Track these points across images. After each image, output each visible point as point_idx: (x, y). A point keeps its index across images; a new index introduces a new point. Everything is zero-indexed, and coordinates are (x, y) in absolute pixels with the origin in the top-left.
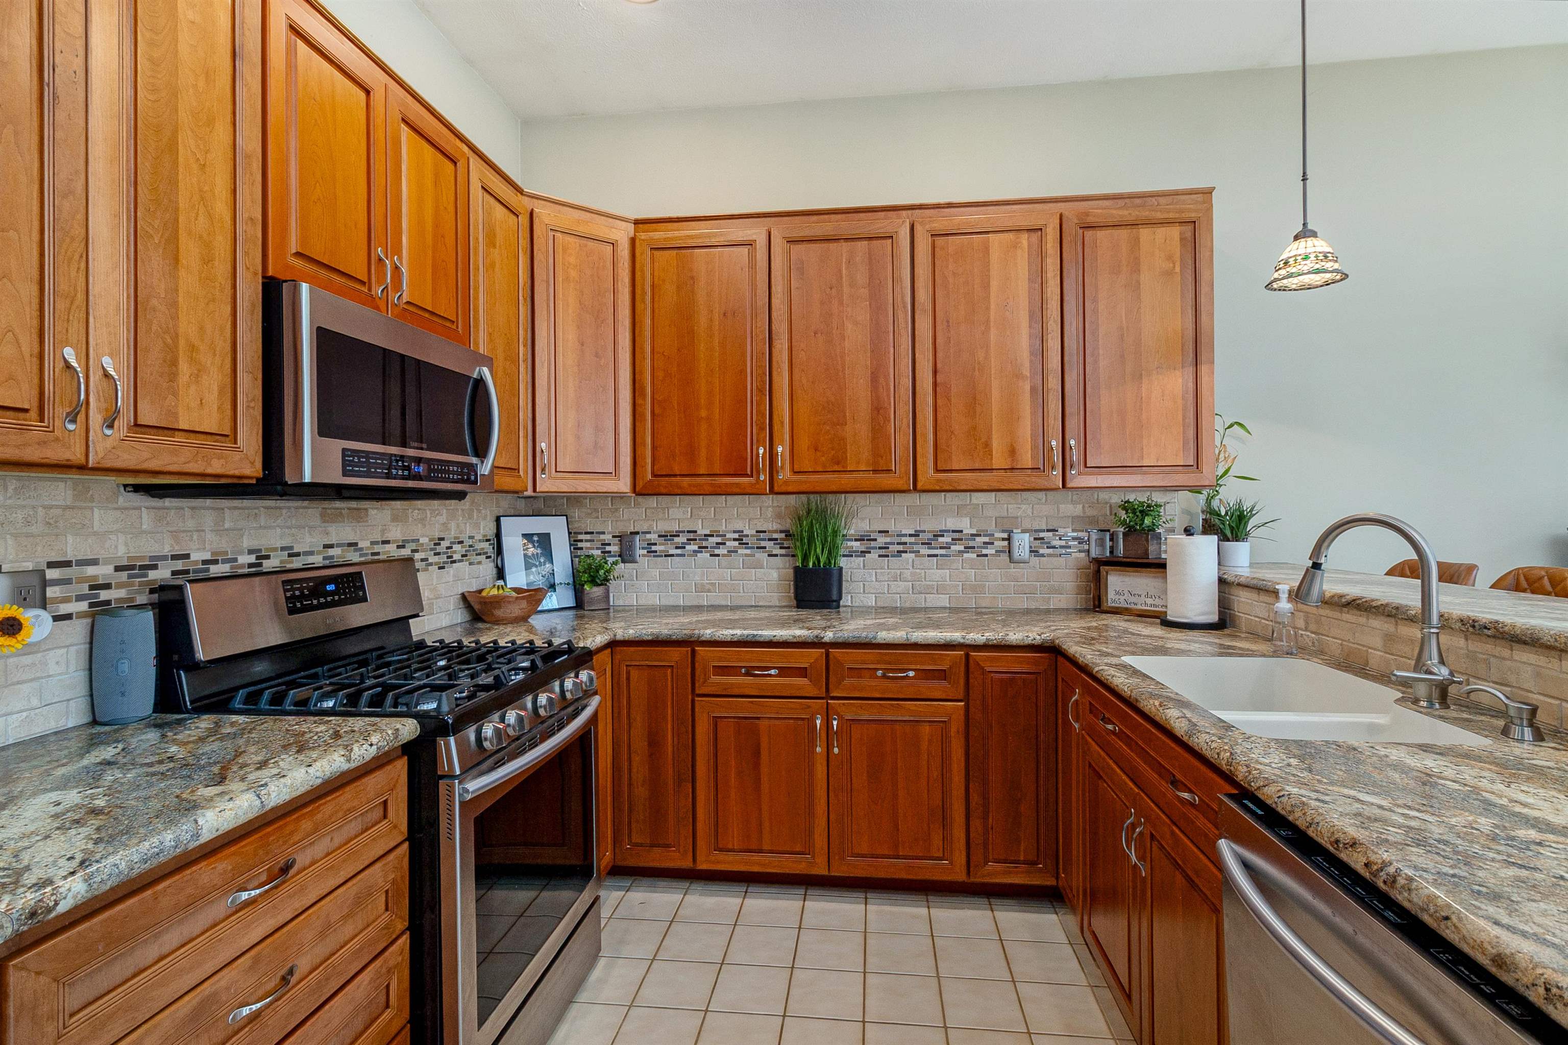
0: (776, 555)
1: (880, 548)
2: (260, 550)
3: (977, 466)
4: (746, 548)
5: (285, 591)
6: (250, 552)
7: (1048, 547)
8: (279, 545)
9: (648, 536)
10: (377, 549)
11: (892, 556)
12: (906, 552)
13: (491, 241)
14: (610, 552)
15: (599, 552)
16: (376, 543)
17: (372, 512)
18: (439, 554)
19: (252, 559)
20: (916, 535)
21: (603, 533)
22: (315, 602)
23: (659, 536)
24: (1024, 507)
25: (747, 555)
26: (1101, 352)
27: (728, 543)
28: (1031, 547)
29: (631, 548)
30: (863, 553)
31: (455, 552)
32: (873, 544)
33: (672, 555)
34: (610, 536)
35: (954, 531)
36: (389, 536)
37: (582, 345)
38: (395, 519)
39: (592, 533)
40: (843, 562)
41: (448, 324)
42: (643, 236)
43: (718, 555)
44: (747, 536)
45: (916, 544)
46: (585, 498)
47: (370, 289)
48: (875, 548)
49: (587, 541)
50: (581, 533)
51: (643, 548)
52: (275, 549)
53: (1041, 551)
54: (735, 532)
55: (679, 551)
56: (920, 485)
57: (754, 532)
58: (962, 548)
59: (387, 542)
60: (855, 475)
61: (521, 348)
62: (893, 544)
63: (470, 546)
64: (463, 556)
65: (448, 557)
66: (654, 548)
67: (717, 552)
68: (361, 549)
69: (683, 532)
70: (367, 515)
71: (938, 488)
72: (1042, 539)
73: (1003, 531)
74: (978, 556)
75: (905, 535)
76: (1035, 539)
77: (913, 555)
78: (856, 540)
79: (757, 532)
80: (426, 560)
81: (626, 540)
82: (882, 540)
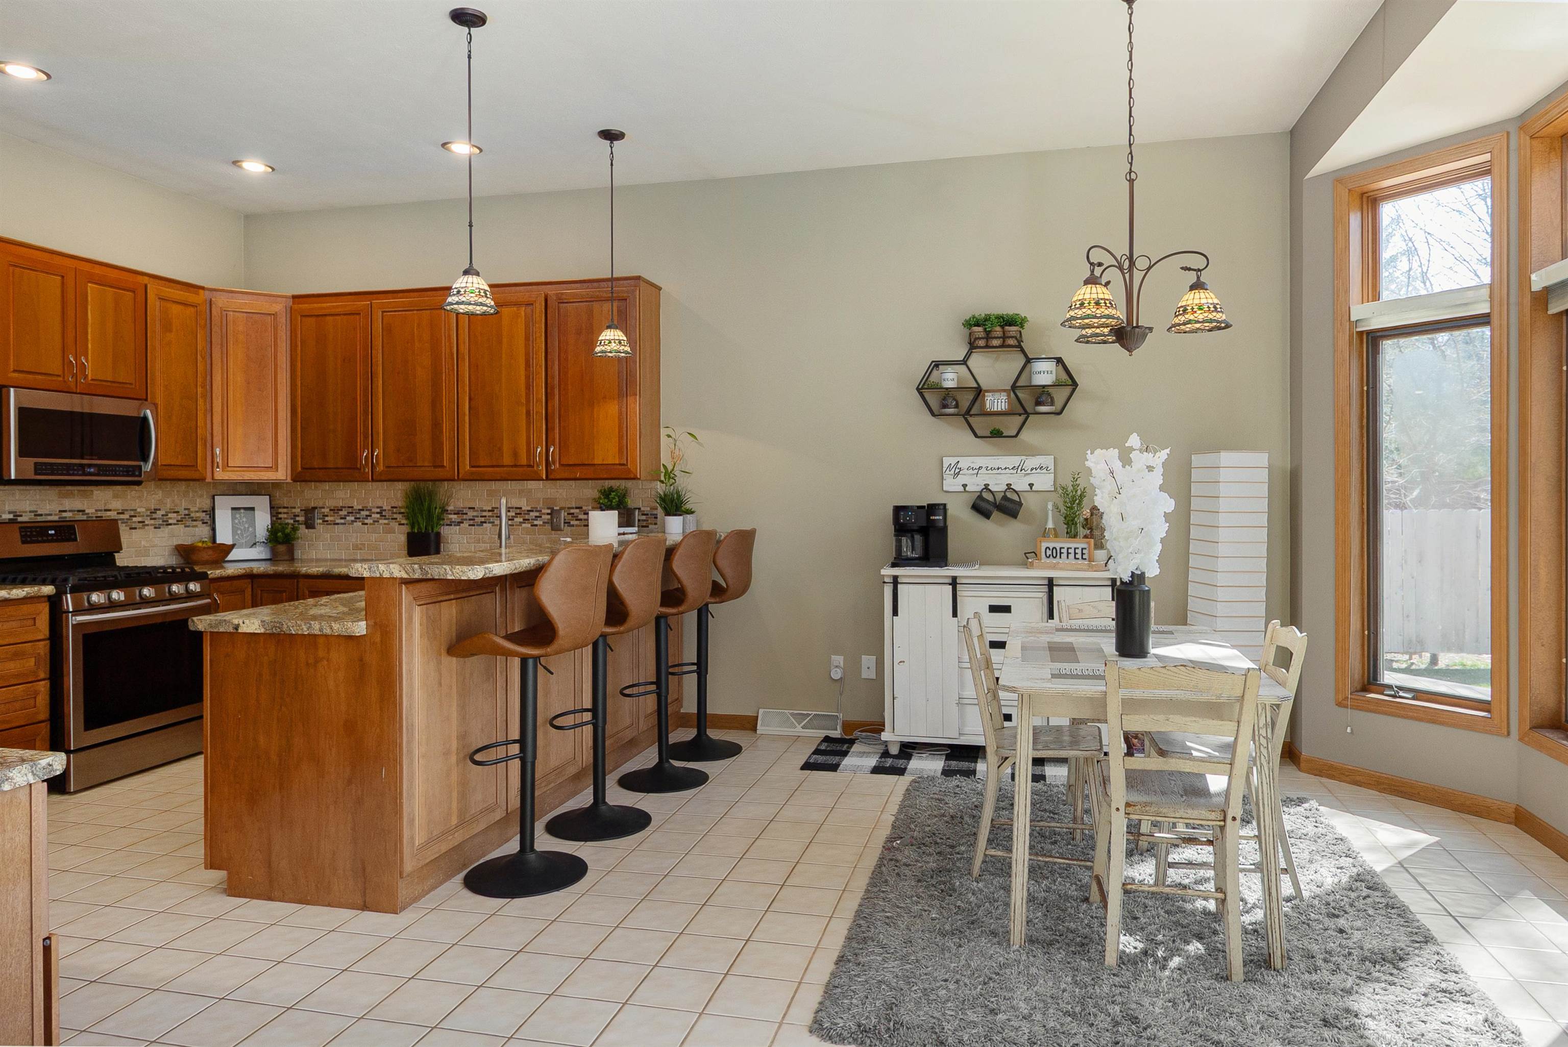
0: (403, 524)
1: (470, 520)
2: (16, 512)
3: (495, 464)
4: (385, 519)
5: (21, 532)
6: (10, 513)
7: (576, 520)
8: (28, 509)
9: (323, 510)
10: (99, 514)
11: (477, 525)
12: (485, 522)
13: (167, 326)
14: (298, 521)
15: (292, 521)
16: (101, 510)
17: (95, 492)
18: (155, 519)
19: (11, 516)
20: (492, 511)
21: (295, 508)
22: (40, 539)
23: (331, 510)
24: (561, 491)
25: (385, 524)
26: (570, 387)
27: (373, 515)
28: (565, 520)
29: (313, 519)
30: (459, 523)
31: (171, 518)
32: (465, 517)
33: (338, 524)
34: (299, 510)
35: (516, 508)
36: (110, 507)
37: (248, 383)
38: (116, 496)
39: (287, 508)
40: (445, 531)
41: (128, 386)
42: (296, 307)
43: (367, 524)
44: (385, 510)
45: (493, 517)
46: (283, 483)
47: (64, 378)
48: (466, 520)
49: (284, 513)
50: (280, 508)
51: (320, 519)
52: (26, 512)
53: (572, 523)
54: (378, 507)
55: (342, 521)
56: (460, 476)
57: (390, 508)
58: (521, 520)
59: (110, 510)
60: (423, 469)
61: (199, 390)
62: (477, 517)
63: (185, 515)
64: (178, 521)
65: (163, 521)
66: (326, 519)
67: (366, 521)
68: (88, 514)
69: (345, 507)
70: (92, 494)
71: (471, 478)
72: (573, 514)
73: (548, 508)
74: (532, 526)
75: (485, 511)
76: (568, 514)
77: (490, 525)
78: (455, 514)
79: (392, 507)
80: (144, 522)
81: (309, 512)
82: (471, 514)
